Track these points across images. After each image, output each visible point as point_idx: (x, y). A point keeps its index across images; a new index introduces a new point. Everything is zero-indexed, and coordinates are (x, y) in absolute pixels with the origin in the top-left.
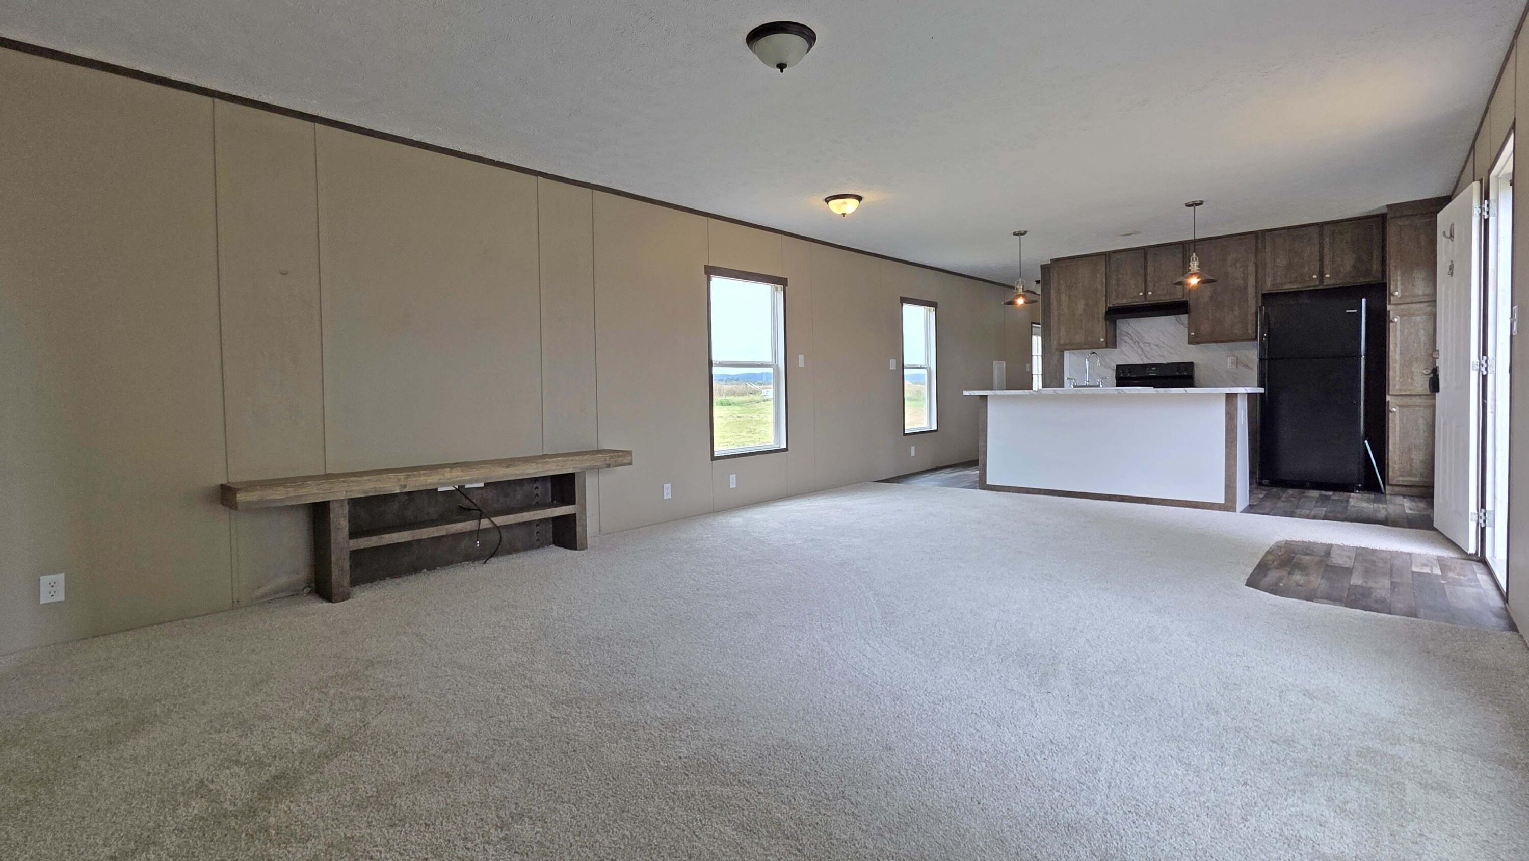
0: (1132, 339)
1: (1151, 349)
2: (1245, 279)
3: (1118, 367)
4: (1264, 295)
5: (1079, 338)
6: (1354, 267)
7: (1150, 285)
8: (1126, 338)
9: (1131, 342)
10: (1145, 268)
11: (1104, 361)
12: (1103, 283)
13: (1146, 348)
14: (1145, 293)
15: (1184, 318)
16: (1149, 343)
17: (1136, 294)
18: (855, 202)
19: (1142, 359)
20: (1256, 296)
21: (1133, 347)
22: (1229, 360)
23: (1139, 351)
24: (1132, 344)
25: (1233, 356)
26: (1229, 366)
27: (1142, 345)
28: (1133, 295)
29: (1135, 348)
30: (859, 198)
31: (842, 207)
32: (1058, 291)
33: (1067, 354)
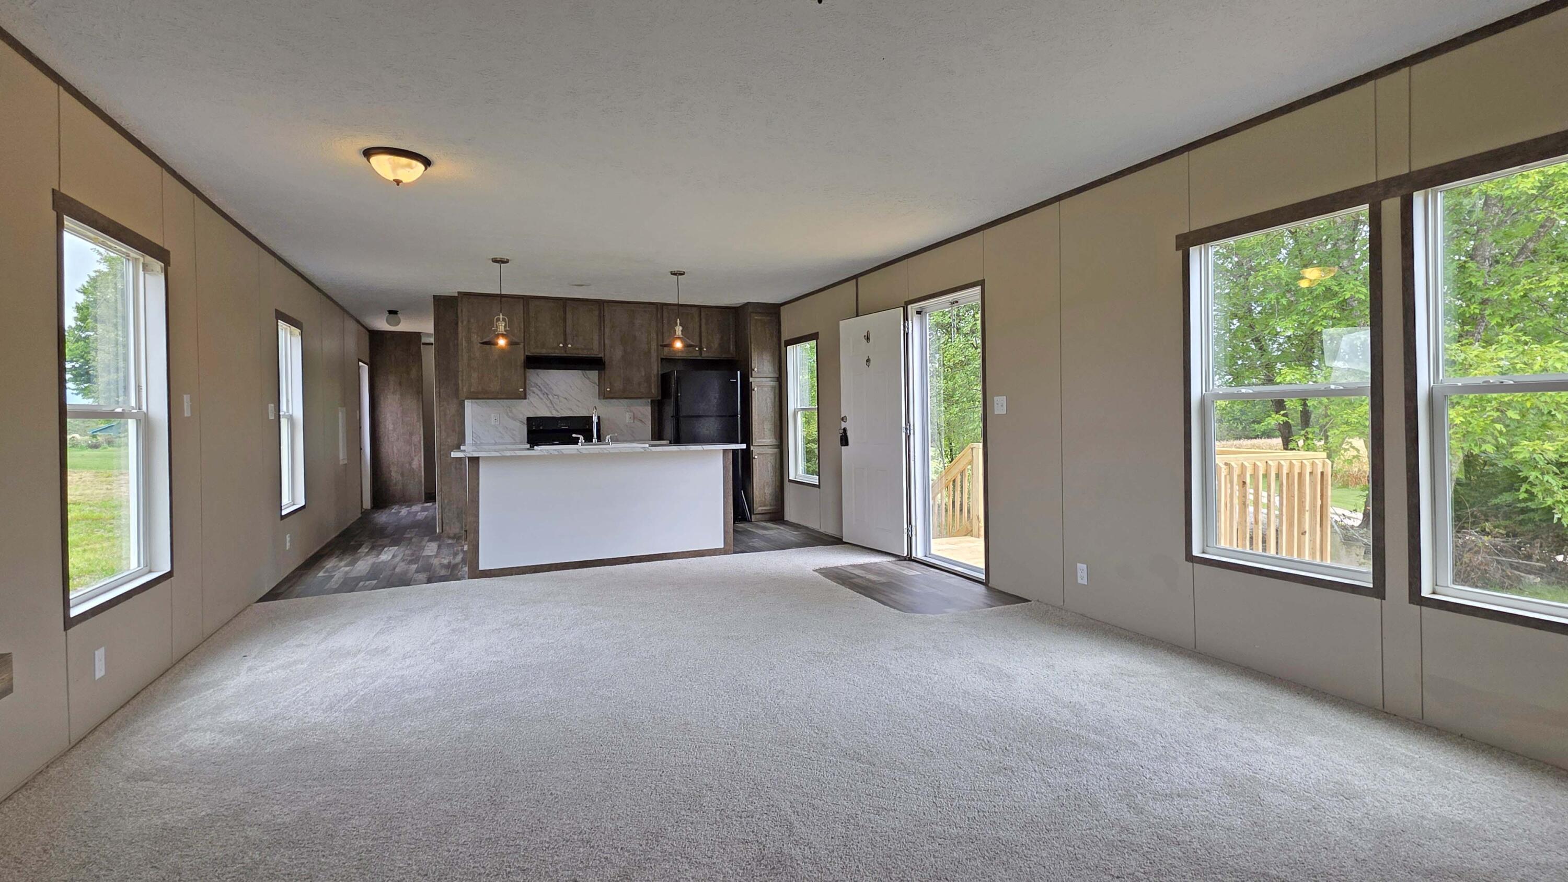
0: (541, 390)
1: (560, 401)
2: (649, 343)
3: (529, 419)
4: (662, 359)
5: (495, 386)
6: (720, 344)
7: (569, 337)
8: (534, 389)
9: (539, 393)
10: (565, 320)
11: (511, 411)
12: (520, 328)
13: (555, 400)
14: (565, 345)
15: (594, 375)
16: (558, 396)
17: (555, 345)
19: (551, 412)
20: (657, 360)
21: (541, 399)
22: (628, 415)
23: (548, 402)
24: (541, 396)
25: (631, 411)
26: (628, 420)
27: (550, 397)
28: (553, 346)
29: (545, 400)
31: (394, 168)
32: (469, 330)
33: (468, 403)
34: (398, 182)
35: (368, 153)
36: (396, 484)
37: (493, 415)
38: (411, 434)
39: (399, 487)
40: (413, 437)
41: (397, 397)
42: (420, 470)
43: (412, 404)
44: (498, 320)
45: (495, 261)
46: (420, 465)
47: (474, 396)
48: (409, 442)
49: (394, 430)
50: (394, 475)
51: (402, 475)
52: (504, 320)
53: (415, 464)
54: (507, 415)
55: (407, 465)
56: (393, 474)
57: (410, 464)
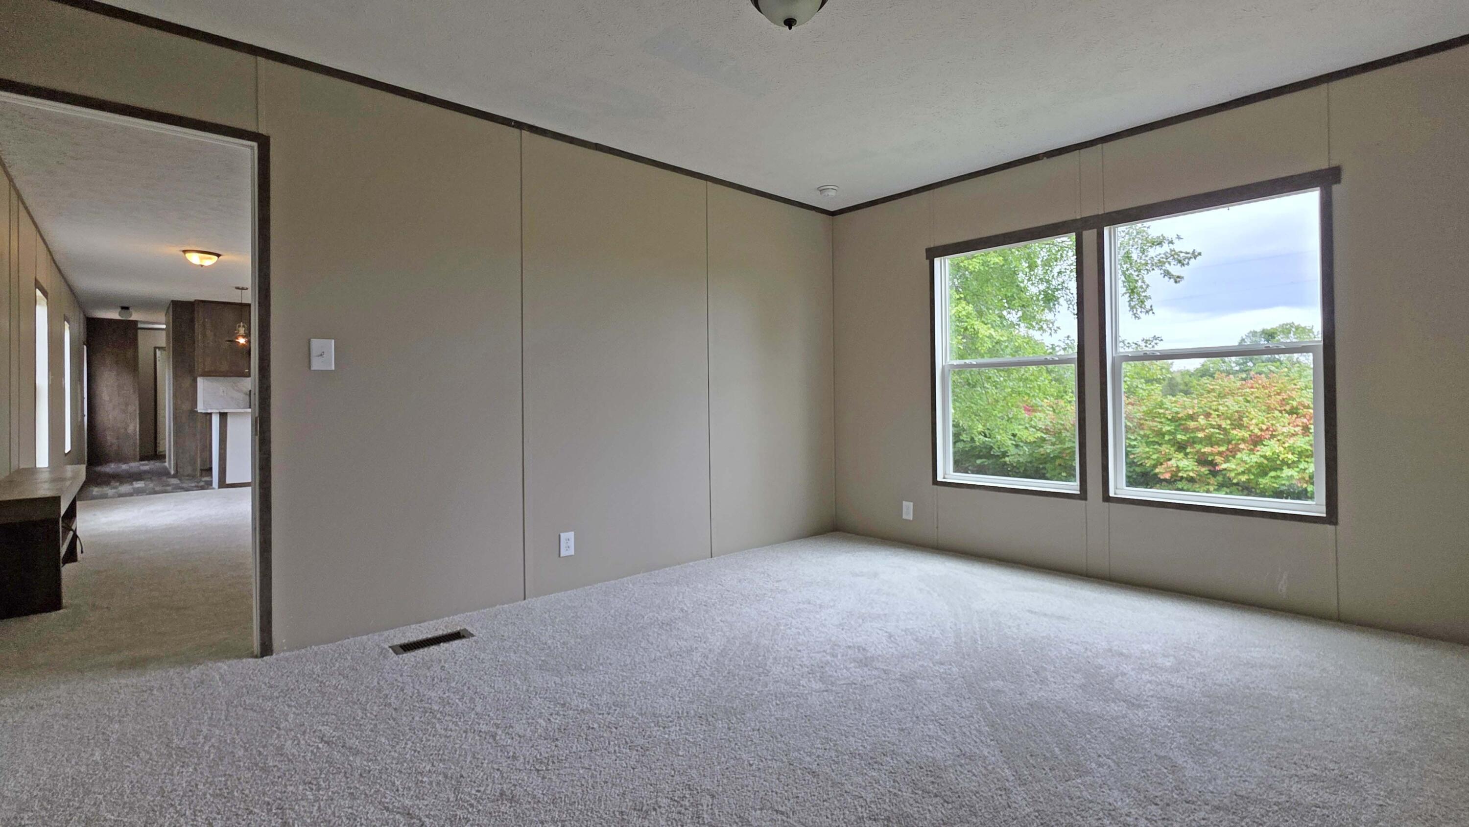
18: (215, 258)
30: (218, 255)
31: (201, 259)
32: (204, 326)
33: (200, 381)
34: (202, 266)
35: (185, 251)
36: (111, 446)
37: (221, 388)
38: (127, 405)
39: (115, 448)
40: (129, 407)
41: (115, 373)
42: (135, 435)
43: (127, 380)
44: (239, 326)
45: (238, 288)
46: (135, 430)
47: (206, 374)
48: (124, 411)
49: (110, 401)
50: (110, 439)
51: (118, 438)
52: (244, 326)
53: (131, 429)
54: (233, 389)
55: (123, 431)
56: (108, 438)
57: (126, 430)
